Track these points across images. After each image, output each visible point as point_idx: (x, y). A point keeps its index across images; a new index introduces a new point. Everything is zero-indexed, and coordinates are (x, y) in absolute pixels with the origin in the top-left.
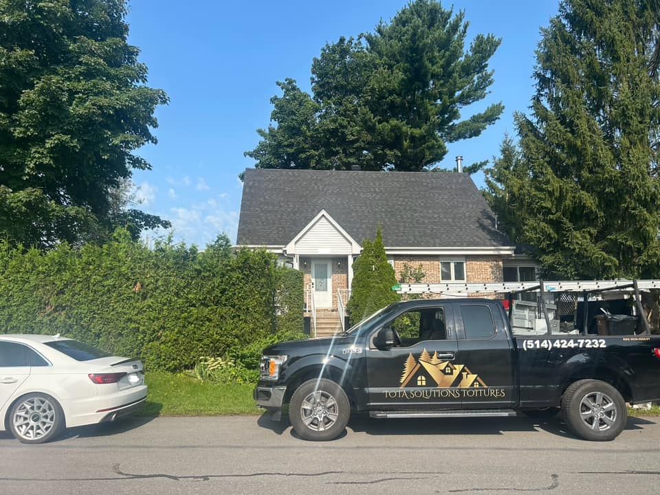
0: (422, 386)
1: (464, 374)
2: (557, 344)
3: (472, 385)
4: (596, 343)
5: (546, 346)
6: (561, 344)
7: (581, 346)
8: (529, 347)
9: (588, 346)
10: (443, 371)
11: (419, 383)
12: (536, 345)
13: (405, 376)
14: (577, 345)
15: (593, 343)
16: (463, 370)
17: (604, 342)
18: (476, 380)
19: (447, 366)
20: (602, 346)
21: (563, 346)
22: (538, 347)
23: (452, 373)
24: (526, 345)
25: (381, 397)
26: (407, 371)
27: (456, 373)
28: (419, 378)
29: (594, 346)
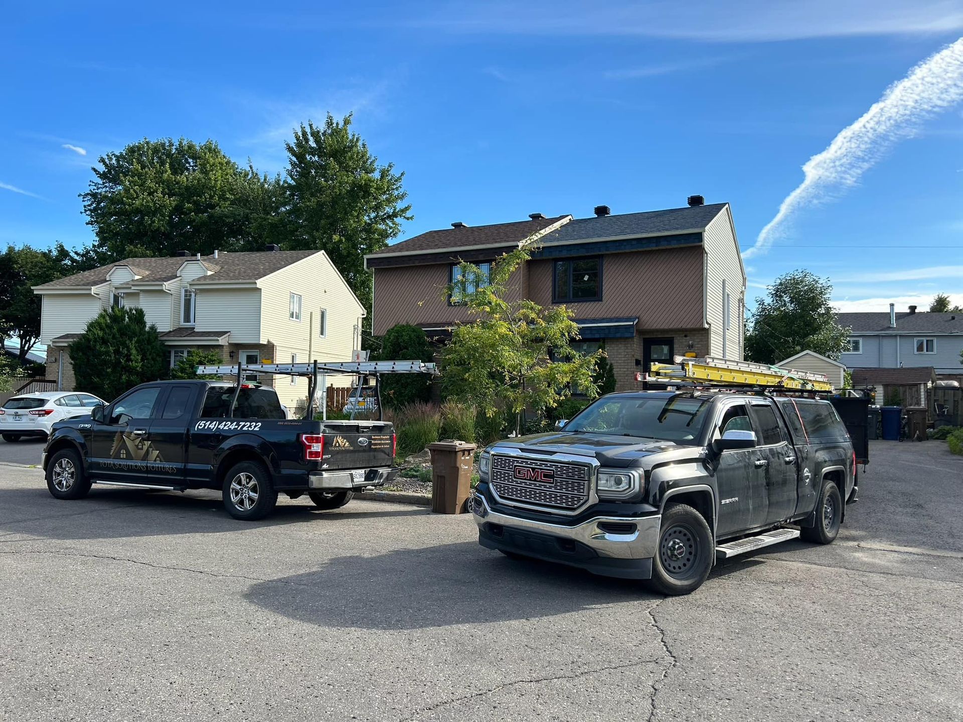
0: (123, 459)
1: (151, 449)
2: (221, 427)
3: (155, 460)
4: (253, 427)
5: (212, 427)
6: (225, 425)
7: (239, 429)
8: (200, 427)
9: (245, 429)
10: (137, 446)
11: (122, 457)
12: (205, 426)
13: (113, 448)
14: (236, 427)
15: (250, 426)
16: (150, 446)
17: (260, 424)
18: (158, 456)
19: (140, 442)
20: (257, 429)
21: (226, 428)
22: (206, 428)
23: (142, 449)
24: (199, 425)
25: (98, 466)
26: (115, 444)
27: (145, 448)
28: (122, 452)
29: (250, 429)
